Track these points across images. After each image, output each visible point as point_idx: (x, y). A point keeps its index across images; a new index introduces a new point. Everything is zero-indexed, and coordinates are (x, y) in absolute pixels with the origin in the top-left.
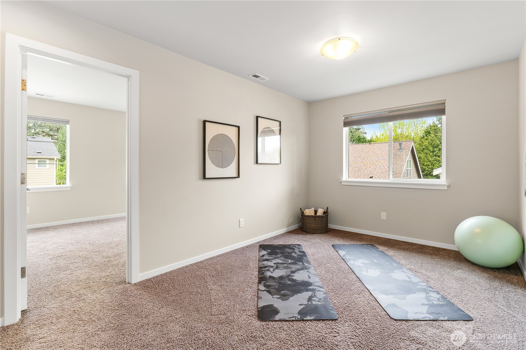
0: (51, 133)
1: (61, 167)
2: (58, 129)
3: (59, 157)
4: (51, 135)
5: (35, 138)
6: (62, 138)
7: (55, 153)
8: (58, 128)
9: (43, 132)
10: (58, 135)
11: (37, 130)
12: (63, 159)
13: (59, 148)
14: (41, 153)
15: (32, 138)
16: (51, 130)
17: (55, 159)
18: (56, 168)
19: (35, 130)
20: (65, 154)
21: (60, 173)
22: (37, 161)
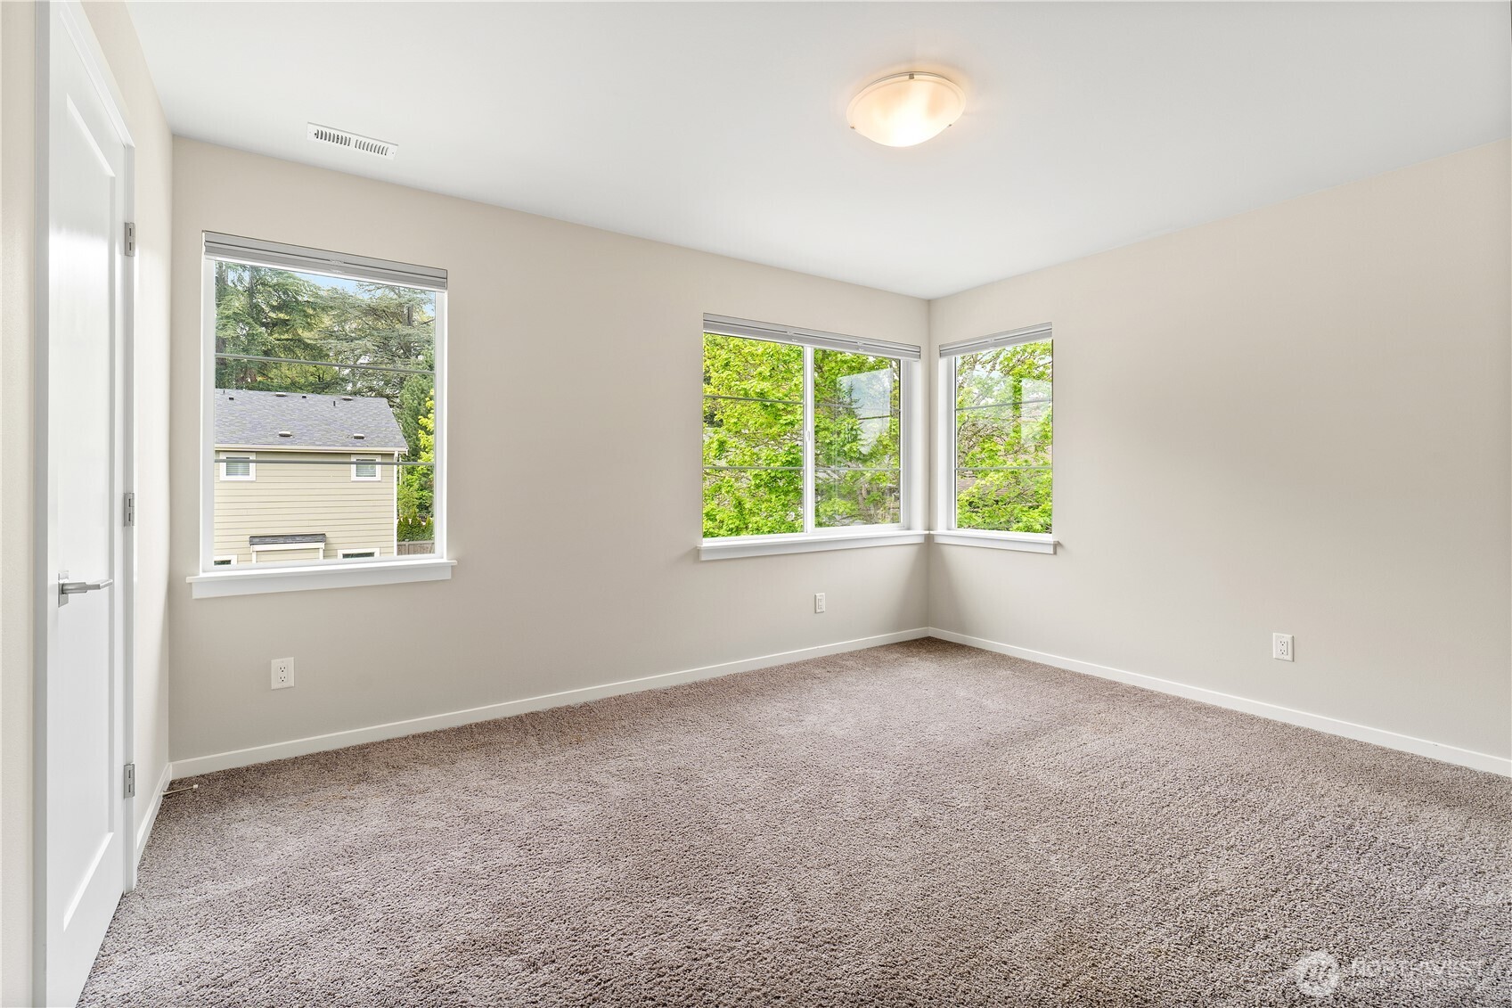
0: (388, 391)
1: (410, 477)
2: (402, 380)
3: (405, 450)
4: (388, 397)
5: (350, 400)
6: (411, 401)
7: (395, 438)
8: (401, 378)
9: (371, 389)
10: (402, 395)
11: (359, 385)
12: (413, 455)
13: (405, 428)
14: (363, 438)
15: (345, 399)
16: (387, 384)
17: (396, 455)
18: (398, 480)
19: (354, 385)
20: (417, 442)
21: (405, 491)
22: (353, 459)
